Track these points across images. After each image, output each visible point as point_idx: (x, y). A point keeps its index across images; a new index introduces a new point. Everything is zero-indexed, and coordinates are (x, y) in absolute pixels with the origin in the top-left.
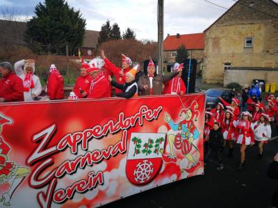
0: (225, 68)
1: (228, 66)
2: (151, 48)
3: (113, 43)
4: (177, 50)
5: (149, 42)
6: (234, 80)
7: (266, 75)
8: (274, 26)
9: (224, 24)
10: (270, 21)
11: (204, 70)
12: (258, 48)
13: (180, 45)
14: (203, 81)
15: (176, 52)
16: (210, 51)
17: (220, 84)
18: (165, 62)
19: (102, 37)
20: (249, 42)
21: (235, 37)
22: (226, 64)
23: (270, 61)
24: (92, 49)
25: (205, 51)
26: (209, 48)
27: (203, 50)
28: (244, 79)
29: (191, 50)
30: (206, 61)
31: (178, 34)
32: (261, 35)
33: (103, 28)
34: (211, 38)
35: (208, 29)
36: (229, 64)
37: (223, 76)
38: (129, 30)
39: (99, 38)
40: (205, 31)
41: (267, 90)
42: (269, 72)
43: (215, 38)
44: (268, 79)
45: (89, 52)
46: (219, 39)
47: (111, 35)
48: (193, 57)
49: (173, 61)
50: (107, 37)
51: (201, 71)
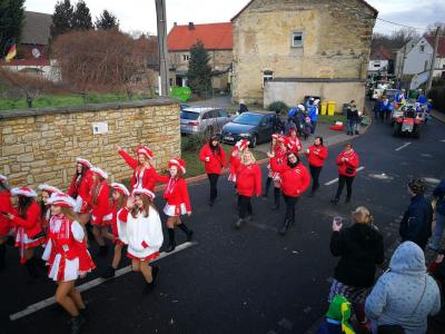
0: (265, 79)
1: (269, 77)
2: (148, 46)
3: (78, 37)
4: (191, 50)
5: (143, 36)
6: (278, 98)
7: (322, 89)
8: (332, 14)
9: (262, 9)
10: (327, 6)
11: (235, 84)
12: (311, 48)
13: (195, 42)
14: (232, 100)
15: (188, 54)
16: (242, 52)
17: (257, 105)
18: (172, 70)
19: (57, 25)
20: (298, 38)
21: (279, 31)
22: (266, 73)
23: (326, 68)
24: (40, 46)
25: (234, 52)
26: (241, 49)
27: (231, 50)
28: (291, 96)
29: (214, 50)
30: (237, 69)
31: (191, 24)
32: (314, 28)
33: (57, 8)
34: (243, 31)
35: (238, 15)
36: (271, 73)
37: (262, 91)
38: (106, 13)
39: (52, 28)
40: (232, 20)
41: (323, 112)
42: (326, 84)
43: (249, 32)
44: (325, 95)
45: (36, 53)
46: (255, 32)
47: (73, 22)
48: (216, 61)
49: (184, 67)
50: (67, 25)
51: (229, 85)
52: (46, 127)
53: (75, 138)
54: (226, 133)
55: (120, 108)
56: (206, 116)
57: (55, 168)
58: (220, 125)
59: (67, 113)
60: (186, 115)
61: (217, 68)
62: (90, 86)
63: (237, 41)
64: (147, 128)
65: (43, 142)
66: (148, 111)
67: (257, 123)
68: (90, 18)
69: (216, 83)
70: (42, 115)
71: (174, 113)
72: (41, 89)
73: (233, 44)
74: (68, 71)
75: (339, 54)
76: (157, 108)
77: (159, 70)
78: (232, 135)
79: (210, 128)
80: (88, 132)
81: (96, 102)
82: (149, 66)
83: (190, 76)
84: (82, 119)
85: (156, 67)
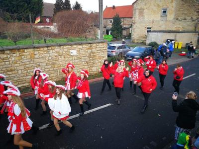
0: (148, 31)
1: (149, 30)
2: (95, 17)
3: (65, 13)
4: (114, 19)
5: (92, 12)
6: (153, 40)
7: (175, 36)
11: (133, 33)
12: (171, 16)
13: (116, 15)
14: (131, 41)
15: (112, 20)
16: (137, 19)
17: (143, 43)
18: (105, 27)
19: (56, 8)
20: (165, 12)
21: (155, 8)
22: (148, 28)
23: (178, 26)
24: (49, 18)
25: (133, 19)
26: (136, 17)
27: (132, 18)
28: (160, 39)
29: (123, 18)
30: (134, 27)
31: (114, 6)
32: (172, 7)
33: (57, 1)
34: (138, 9)
35: (136, 2)
36: (150, 28)
37: (146, 37)
38: (77, 3)
39: (54, 10)
40: (133, 4)
41: (176, 47)
42: (178, 34)
43: (140, 9)
44: (177, 39)
45: (48, 20)
46: (143, 9)
47: (63, 7)
48: (125, 23)
49: (110, 26)
50: (61, 8)
51: (130, 34)
52: (51, 51)
53: (63, 56)
54: (128, 56)
55: (82, 44)
56: (119, 48)
57: (55, 69)
58: (125, 52)
59: (60, 46)
60: (110, 48)
61: (125, 26)
62: (69, 34)
63: (135, 13)
64: (93, 53)
65: (50, 58)
66: (94, 46)
67: (143, 52)
68: (70, 5)
69: (124, 33)
70: (50, 47)
71: (105, 47)
72: (50, 35)
73: (133, 15)
74: (61, 28)
75: (185, 19)
76: (98, 44)
77: (99, 27)
78: (131, 57)
79: (121, 53)
80: (68, 54)
81: (72, 41)
82: (95, 26)
83: (112, 30)
84: (66, 48)
85: (98, 26)
